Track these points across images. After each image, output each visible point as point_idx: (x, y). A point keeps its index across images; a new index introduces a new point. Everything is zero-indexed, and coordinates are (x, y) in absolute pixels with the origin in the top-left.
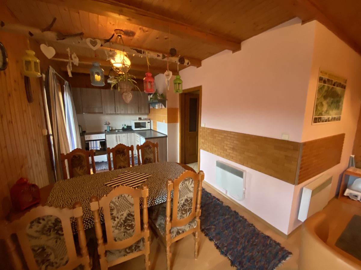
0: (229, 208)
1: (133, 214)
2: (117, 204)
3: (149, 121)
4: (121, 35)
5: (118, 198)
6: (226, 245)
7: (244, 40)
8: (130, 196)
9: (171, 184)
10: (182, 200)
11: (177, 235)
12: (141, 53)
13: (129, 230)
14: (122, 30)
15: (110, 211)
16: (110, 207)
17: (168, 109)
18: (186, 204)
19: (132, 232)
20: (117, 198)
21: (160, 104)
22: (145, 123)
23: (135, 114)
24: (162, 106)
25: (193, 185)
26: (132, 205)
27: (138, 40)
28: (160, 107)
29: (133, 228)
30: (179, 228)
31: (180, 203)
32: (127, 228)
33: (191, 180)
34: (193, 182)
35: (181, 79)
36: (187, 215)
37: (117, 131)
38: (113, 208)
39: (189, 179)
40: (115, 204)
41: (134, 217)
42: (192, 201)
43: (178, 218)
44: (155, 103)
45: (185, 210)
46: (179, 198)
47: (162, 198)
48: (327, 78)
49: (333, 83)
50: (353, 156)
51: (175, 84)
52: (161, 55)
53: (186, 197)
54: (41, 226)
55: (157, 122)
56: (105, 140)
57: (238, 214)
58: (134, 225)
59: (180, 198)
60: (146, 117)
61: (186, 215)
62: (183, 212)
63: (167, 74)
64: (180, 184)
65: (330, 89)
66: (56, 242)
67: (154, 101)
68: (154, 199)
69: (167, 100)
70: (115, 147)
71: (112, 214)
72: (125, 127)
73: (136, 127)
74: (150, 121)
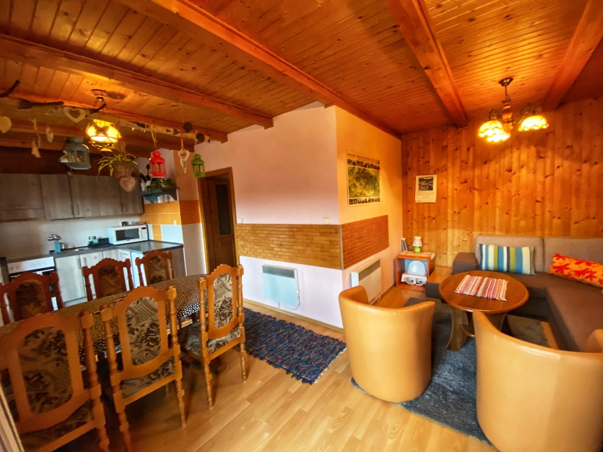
0: (284, 321)
1: (157, 323)
2: (136, 310)
3: (145, 226)
4: (103, 97)
5: (138, 303)
6: (281, 357)
7: (276, 116)
8: (153, 299)
9: (204, 280)
10: (219, 302)
11: (216, 349)
12: (144, 127)
13: (153, 346)
14: (105, 91)
15: (127, 322)
16: (127, 316)
17: (181, 202)
18: (225, 306)
19: (157, 349)
20: (136, 303)
21: (166, 195)
22: (137, 230)
23: (115, 216)
24: (168, 198)
25: (231, 282)
26: (156, 311)
27: (129, 104)
28: (166, 201)
29: (158, 344)
30: (218, 340)
31: (216, 305)
32: (150, 343)
33: (228, 276)
34: (231, 278)
35: (201, 159)
36: (227, 321)
37: (77, 250)
38: (130, 317)
39: (226, 274)
40: (133, 311)
41: (159, 328)
42: (231, 302)
43: (217, 326)
44: (155, 194)
45: (224, 315)
46: (214, 299)
47: (192, 308)
48: (357, 160)
49: (364, 165)
50: (404, 239)
51: (194, 165)
52: (172, 130)
53: (223, 298)
54: (39, 341)
55: (162, 226)
56: (55, 268)
57: (294, 325)
58: (159, 340)
59: (216, 299)
60: (137, 219)
61: (225, 321)
62: (222, 318)
63: (182, 153)
64: (215, 281)
65: (361, 171)
66: (58, 365)
67: (155, 192)
68: (181, 310)
69: (178, 188)
70: (97, 265)
71: (129, 325)
72: (96, 241)
73: (118, 239)
74: (147, 226)
